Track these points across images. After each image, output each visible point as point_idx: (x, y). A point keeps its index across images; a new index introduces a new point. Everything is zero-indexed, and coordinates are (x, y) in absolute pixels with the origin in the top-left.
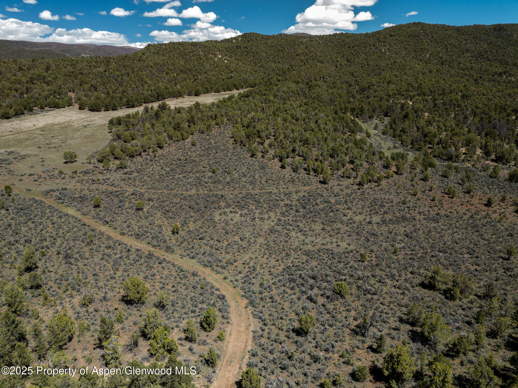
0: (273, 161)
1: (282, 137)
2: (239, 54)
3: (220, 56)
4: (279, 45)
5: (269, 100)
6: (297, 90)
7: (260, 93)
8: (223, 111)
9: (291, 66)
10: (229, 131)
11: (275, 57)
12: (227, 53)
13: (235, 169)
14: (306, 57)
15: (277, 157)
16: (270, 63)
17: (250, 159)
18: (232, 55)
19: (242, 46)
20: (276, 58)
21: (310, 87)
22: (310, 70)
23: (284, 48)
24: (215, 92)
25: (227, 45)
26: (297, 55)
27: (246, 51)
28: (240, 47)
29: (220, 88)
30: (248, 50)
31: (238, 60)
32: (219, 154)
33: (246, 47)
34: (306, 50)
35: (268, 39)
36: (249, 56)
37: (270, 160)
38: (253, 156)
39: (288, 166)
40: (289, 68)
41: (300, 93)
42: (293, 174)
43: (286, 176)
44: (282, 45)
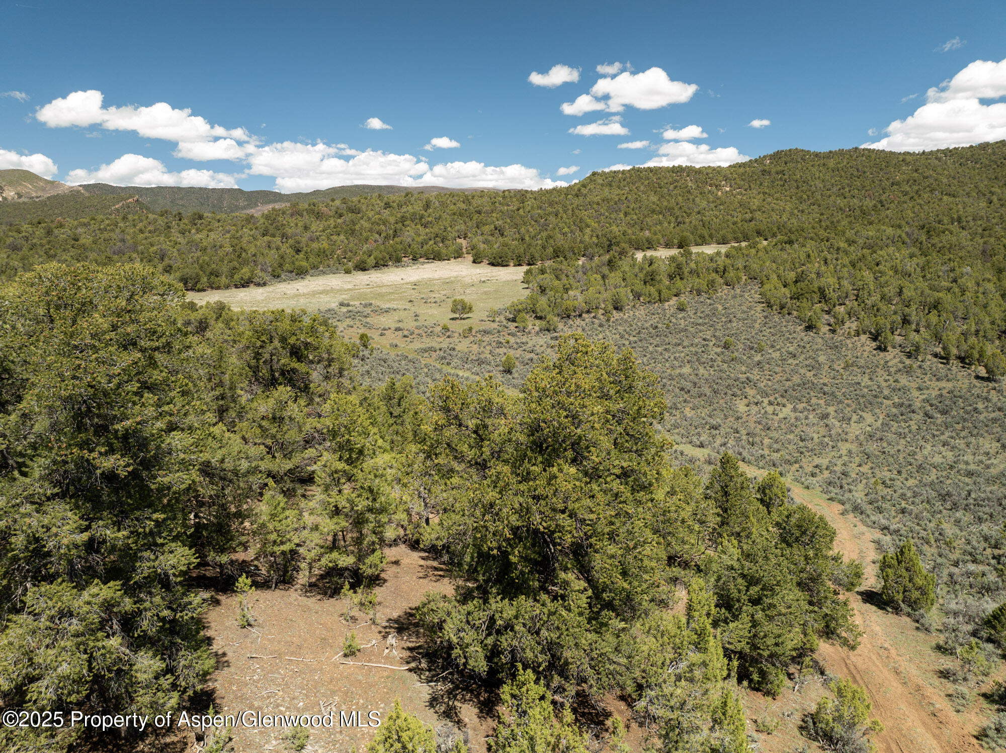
0: (856, 338)
1: (876, 298)
2: (766, 184)
3: (728, 189)
4: (851, 167)
5: (838, 249)
6: (900, 236)
7: (816, 238)
8: (740, 264)
9: (881, 202)
10: (753, 293)
11: (844, 188)
12: (742, 183)
13: (773, 346)
14: (916, 188)
15: (865, 333)
16: (833, 198)
17: (803, 334)
18: (753, 186)
19: (773, 170)
20: (847, 189)
21: (929, 232)
22: (926, 207)
23: (864, 172)
24: (719, 244)
25: (742, 170)
26: (893, 184)
27: (781, 179)
28: (769, 173)
29: (730, 236)
30: (786, 177)
31: (765, 193)
32: (734, 324)
33: (782, 172)
34: (916, 175)
35: (828, 157)
36: (786, 187)
37: (849, 336)
38: (809, 328)
39: (894, 347)
40: (875, 206)
41: (907, 240)
42: (908, 362)
43: (890, 364)
44: (860, 167)
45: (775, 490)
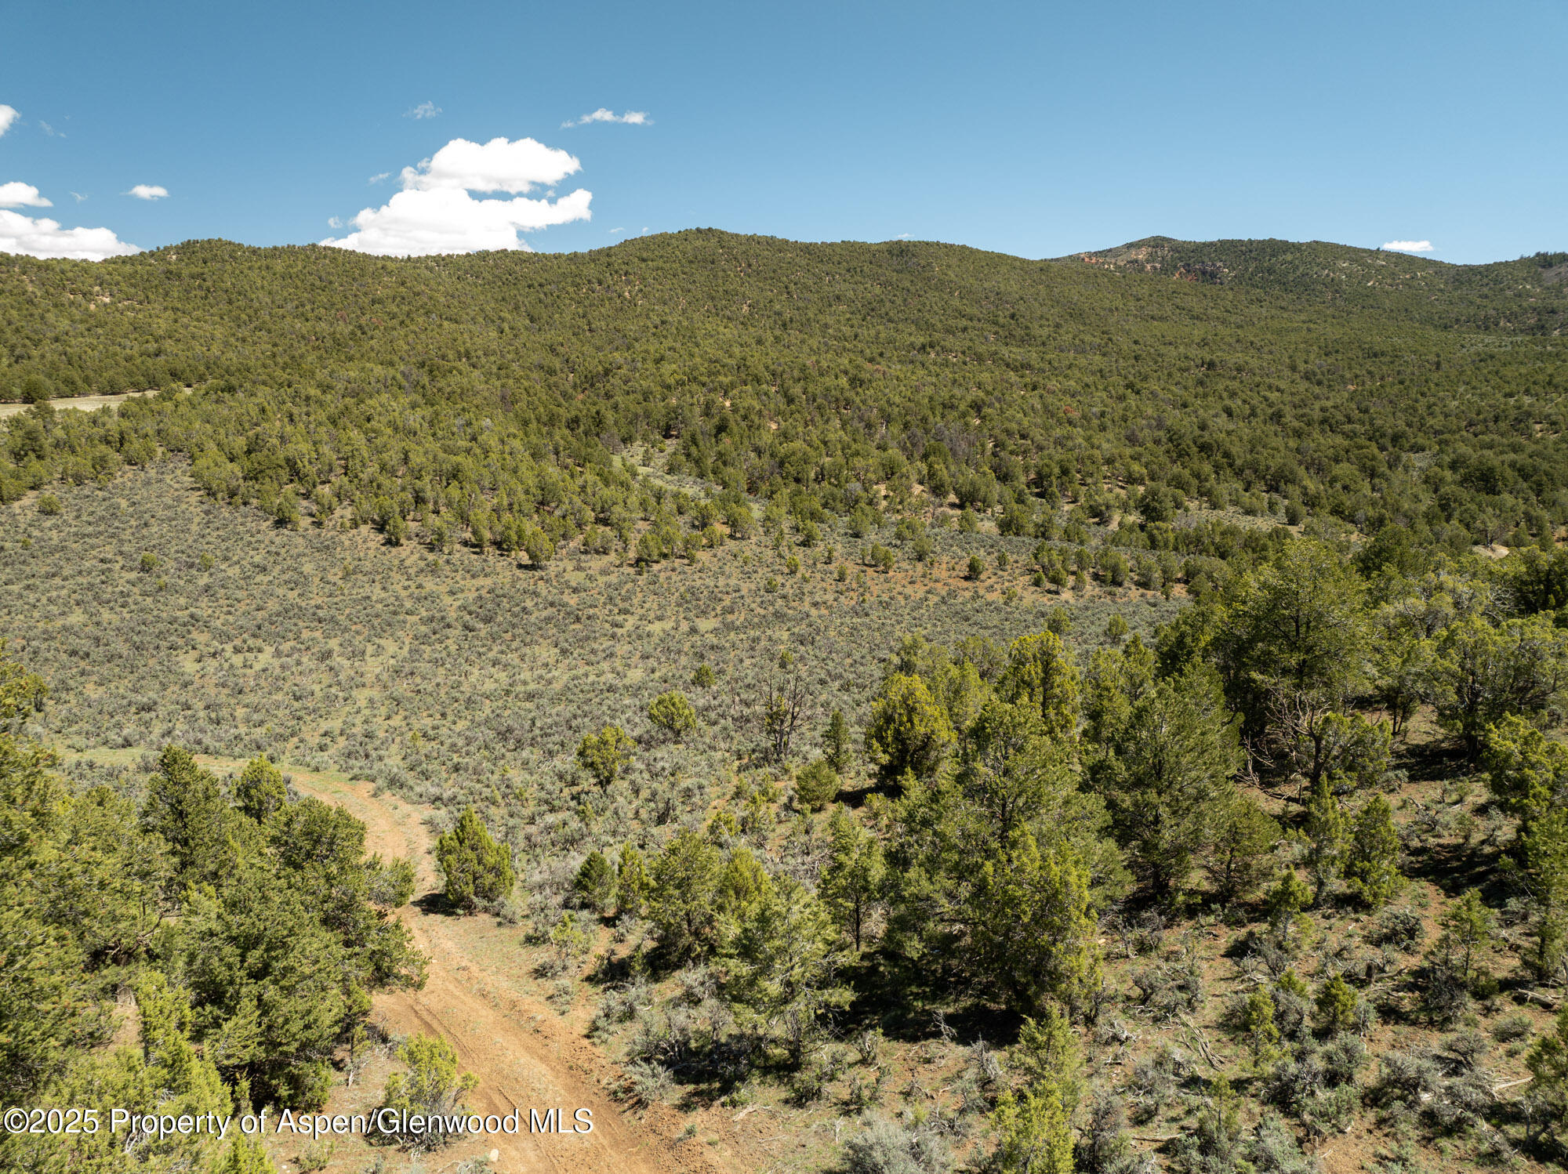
0: (354, 531)
1: (373, 469)
2: (176, 294)
3: (107, 300)
4: (310, 274)
5: (308, 398)
6: (394, 378)
7: (270, 382)
8: (149, 427)
9: (360, 327)
10: (179, 476)
11: (303, 306)
12: (133, 290)
13: (226, 559)
14: (406, 308)
15: (365, 522)
16: (288, 319)
17: (273, 533)
18: (152, 297)
19: (185, 272)
20: (308, 307)
21: (431, 371)
22: (423, 336)
23: (331, 283)
24: (104, 394)
25: (128, 269)
26: (373, 302)
27: (200, 286)
28: (179, 276)
29: (123, 381)
30: (209, 283)
31: (175, 310)
32: (154, 529)
33: (201, 276)
34: (402, 289)
35: (273, 256)
36: (211, 300)
37: (343, 529)
38: (281, 522)
39: (409, 539)
40: (353, 333)
41: (405, 383)
42: (431, 557)
43: (407, 563)
44: (323, 275)
45: (265, 786)
